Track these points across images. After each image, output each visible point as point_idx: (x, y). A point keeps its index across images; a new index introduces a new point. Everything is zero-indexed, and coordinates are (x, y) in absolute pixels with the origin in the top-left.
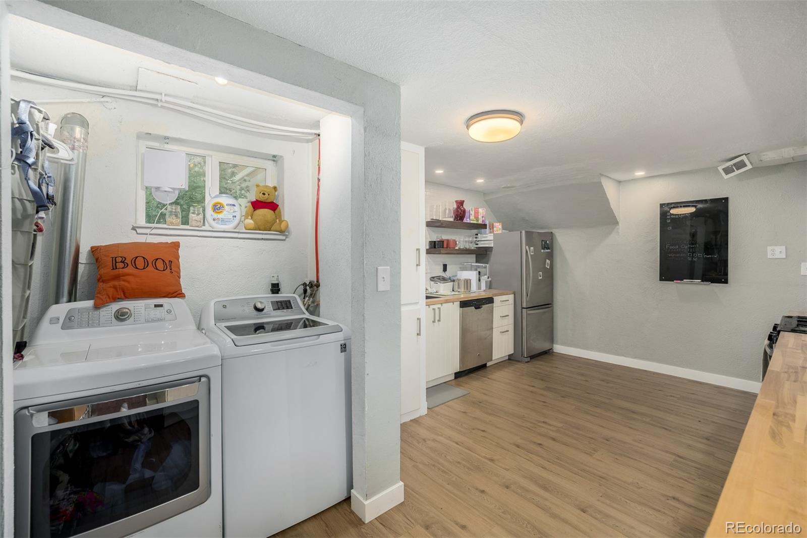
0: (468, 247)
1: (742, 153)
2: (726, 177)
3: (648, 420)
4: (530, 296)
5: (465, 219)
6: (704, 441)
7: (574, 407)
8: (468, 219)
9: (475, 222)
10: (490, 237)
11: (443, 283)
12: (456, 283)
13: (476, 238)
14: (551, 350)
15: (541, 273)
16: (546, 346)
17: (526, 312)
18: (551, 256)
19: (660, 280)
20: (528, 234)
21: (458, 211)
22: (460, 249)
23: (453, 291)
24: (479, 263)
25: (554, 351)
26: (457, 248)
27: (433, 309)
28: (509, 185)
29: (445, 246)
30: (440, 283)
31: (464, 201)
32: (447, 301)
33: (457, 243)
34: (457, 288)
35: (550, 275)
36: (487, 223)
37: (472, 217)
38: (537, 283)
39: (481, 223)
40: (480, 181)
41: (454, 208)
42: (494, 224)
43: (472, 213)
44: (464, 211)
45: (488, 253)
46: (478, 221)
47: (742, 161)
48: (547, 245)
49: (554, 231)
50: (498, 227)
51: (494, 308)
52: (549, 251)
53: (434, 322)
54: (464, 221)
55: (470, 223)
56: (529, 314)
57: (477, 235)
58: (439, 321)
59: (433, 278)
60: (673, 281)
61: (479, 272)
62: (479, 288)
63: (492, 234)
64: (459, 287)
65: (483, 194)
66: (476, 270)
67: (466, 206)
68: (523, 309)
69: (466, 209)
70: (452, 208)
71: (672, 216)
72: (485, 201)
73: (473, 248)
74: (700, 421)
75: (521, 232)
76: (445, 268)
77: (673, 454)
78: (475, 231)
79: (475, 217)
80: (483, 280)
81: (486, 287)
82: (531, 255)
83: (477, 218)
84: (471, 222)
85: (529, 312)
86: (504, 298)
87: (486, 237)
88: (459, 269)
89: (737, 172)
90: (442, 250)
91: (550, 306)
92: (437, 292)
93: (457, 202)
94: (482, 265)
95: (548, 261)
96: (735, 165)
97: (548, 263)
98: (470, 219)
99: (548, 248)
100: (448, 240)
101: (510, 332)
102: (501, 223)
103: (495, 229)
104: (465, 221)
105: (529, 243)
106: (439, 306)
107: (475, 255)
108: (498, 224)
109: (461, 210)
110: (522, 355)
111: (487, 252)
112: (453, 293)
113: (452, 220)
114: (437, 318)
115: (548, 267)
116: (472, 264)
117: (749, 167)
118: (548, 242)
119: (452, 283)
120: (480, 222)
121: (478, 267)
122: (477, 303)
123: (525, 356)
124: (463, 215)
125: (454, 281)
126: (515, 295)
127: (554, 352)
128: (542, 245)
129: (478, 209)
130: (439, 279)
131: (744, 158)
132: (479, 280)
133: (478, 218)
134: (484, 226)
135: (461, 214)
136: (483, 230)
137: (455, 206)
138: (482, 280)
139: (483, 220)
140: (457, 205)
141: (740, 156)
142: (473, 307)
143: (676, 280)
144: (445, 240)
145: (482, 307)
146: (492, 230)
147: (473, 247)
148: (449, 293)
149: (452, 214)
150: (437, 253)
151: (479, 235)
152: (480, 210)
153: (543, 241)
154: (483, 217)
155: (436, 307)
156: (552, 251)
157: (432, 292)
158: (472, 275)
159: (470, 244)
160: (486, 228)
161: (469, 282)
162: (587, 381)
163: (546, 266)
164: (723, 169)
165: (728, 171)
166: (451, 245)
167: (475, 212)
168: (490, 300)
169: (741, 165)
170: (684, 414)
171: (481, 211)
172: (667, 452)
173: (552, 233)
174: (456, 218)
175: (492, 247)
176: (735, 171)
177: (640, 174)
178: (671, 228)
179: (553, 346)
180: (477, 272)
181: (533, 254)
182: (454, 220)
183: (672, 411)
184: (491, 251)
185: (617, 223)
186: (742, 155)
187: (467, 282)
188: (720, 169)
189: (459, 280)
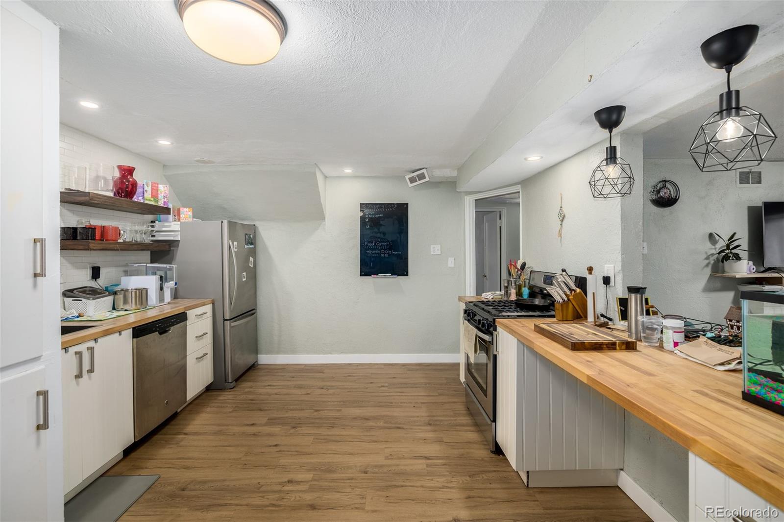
0: (139, 240)
1: (423, 167)
2: (410, 185)
3: (381, 424)
4: (235, 303)
5: (135, 197)
6: (429, 428)
7: (313, 437)
8: (140, 198)
9: (152, 203)
10: (175, 226)
11: (94, 299)
12: (120, 297)
13: (153, 226)
14: (256, 363)
15: (245, 273)
16: (250, 360)
17: (230, 325)
18: (253, 253)
19: (361, 276)
20: (232, 225)
21: (122, 183)
22: (125, 243)
23: (114, 308)
24: (159, 263)
25: (259, 363)
26: (121, 241)
27: (76, 353)
28: (205, 159)
29: (98, 236)
30: (88, 299)
31: (134, 169)
32: (107, 333)
33: (122, 232)
34: (122, 303)
35: (253, 274)
36: (170, 206)
37: (148, 195)
38: (241, 285)
39: (162, 205)
40: (164, 143)
41: (113, 178)
42: (181, 210)
43: (148, 189)
44: (134, 185)
45: (172, 248)
46: (157, 202)
47: (423, 174)
48: (251, 239)
49: (257, 224)
50: (187, 214)
51: (187, 327)
52: (252, 246)
53: (79, 376)
54: (133, 199)
55: (144, 204)
56: (233, 326)
57: (154, 222)
58: (91, 371)
59: (71, 291)
60: (371, 276)
61: (161, 277)
62: (161, 299)
63: (179, 223)
64: (125, 302)
65: (163, 165)
66: (155, 274)
67: (137, 176)
68: (226, 321)
69: (138, 183)
70: (110, 177)
71: (370, 216)
72: (165, 176)
73: (146, 242)
74: (414, 406)
75: (222, 222)
76: (96, 273)
77: (421, 457)
78: (150, 217)
79: (152, 196)
80: (167, 287)
81: (171, 298)
82: (235, 251)
83: (155, 196)
84: (146, 202)
85: (234, 324)
86: (199, 311)
87: (169, 226)
88: (123, 274)
89: (419, 182)
90: (92, 244)
91: (253, 311)
92: (80, 316)
93: (120, 167)
94: (165, 266)
95: (251, 259)
96: (417, 176)
97: (251, 261)
98: (145, 196)
99: (252, 244)
100: (103, 228)
101: (209, 354)
102: (191, 209)
103: (182, 216)
104: (135, 199)
105: (232, 237)
106: (91, 344)
107: (149, 253)
108: (187, 209)
109: (129, 181)
110: (225, 381)
111: (170, 247)
112: (115, 314)
113: (111, 194)
114: (86, 366)
115: (252, 266)
116: (148, 265)
117: (427, 179)
118: (251, 236)
119: (111, 298)
120: (161, 203)
121: (159, 269)
122: (161, 326)
123: (230, 381)
124: (132, 189)
125: (115, 293)
126: (213, 304)
127: (258, 365)
128: (246, 239)
129: (158, 184)
130: (84, 292)
131: (424, 171)
132: (161, 289)
133: (157, 197)
134: (166, 211)
135: (128, 187)
136: (163, 217)
137: (117, 174)
138: (165, 289)
139: (165, 202)
140: (120, 172)
141: (421, 169)
142: (157, 333)
143: (373, 275)
144: (98, 226)
145: (169, 330)
146: (176, 217)
147: (148, 239)
148: (108, 315)
149: (111, 186)
150: (81, 247)
151: (157, 222)
152: (161, 187)
153: (246, 234)
154: (164, 197)
155: (82, 348)
156: (255, 246)
157: (70, 317)
158: (150, 283)
159: (143, 235)
160: (170, 214)
161: (144, 292)
162: (308, 394)
163: (250, 265)
164: (409, 178)
165: (412, 180)
166: (110, 235)
167: (152, 189)
168: (182, 317)
169: (422, 177)
170: (401, 403)
171: (163, 189)
172: (416, 458)
173: (255, 225)
174: (118, 193)
175: (179, 241)
176: (417, 181)
177: (348, 171)
178: (369, 226)
179: (257, 358)
180: (158, 277)
181: (236, 250)
182: (115, 195)
183: (392, 403)
184: (178, 246)
185: (324, 219)
186: (424, 168)
187: (142, 295)
188: (407, 177)
189: (125, 291)
